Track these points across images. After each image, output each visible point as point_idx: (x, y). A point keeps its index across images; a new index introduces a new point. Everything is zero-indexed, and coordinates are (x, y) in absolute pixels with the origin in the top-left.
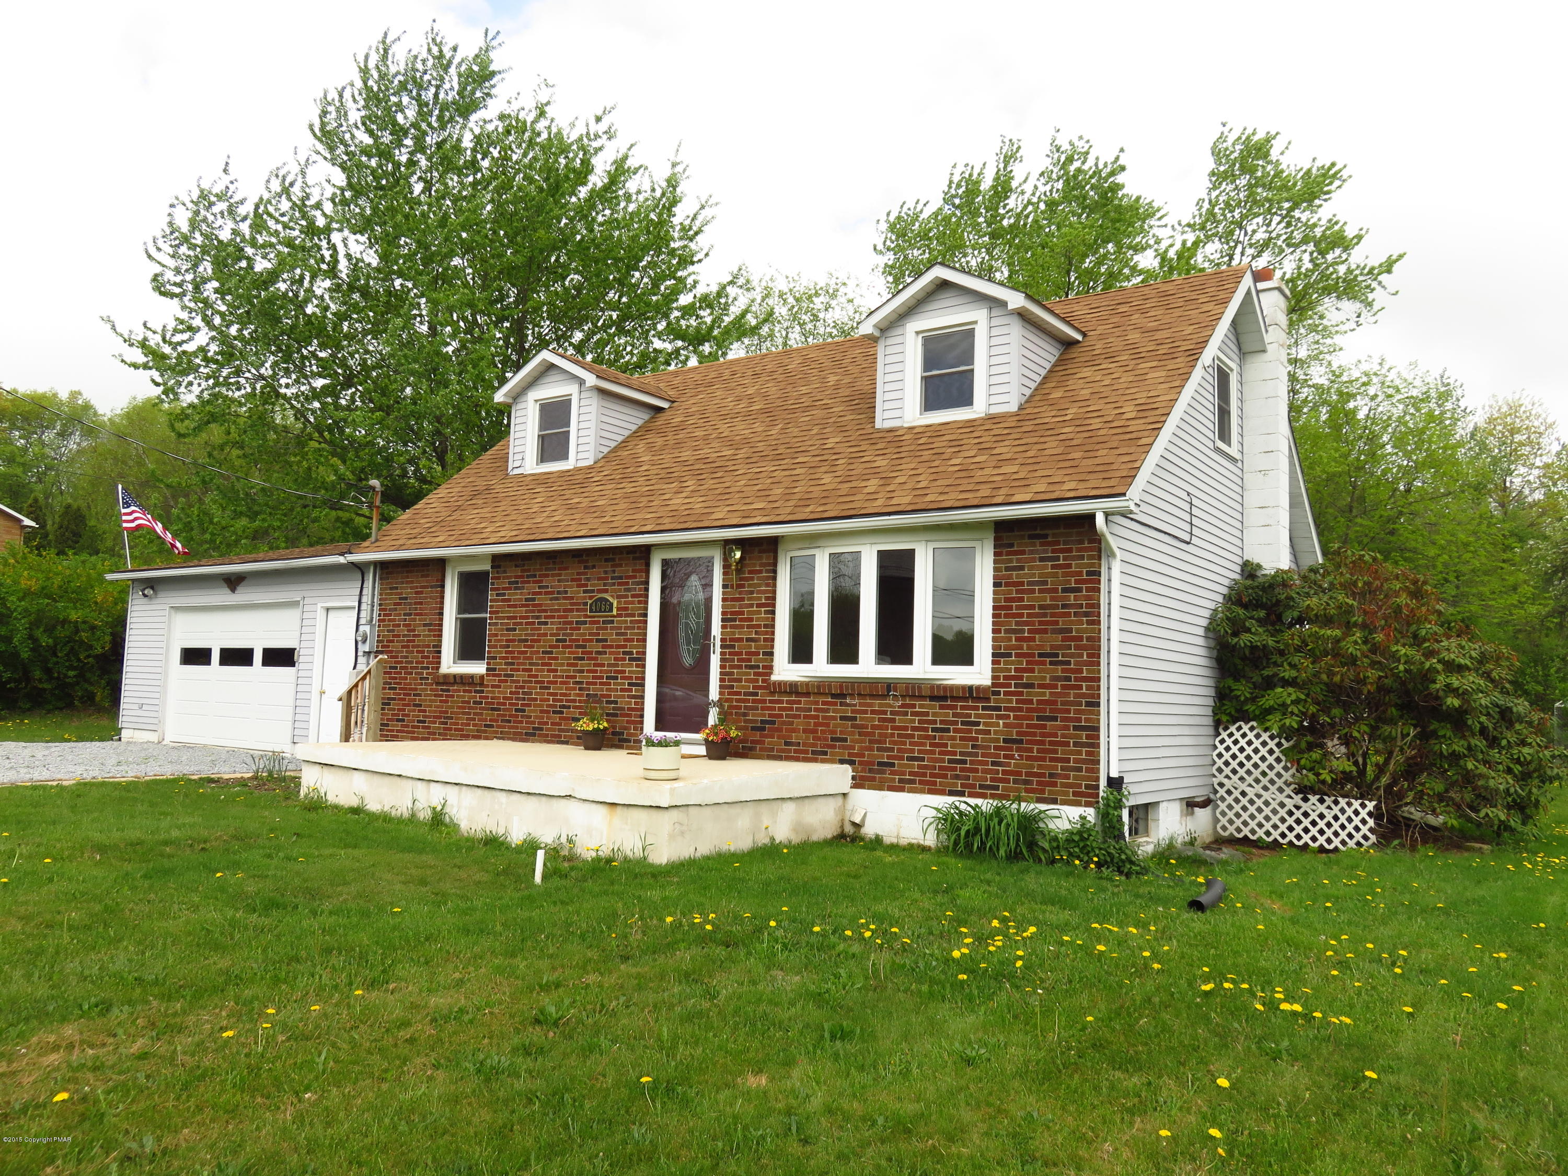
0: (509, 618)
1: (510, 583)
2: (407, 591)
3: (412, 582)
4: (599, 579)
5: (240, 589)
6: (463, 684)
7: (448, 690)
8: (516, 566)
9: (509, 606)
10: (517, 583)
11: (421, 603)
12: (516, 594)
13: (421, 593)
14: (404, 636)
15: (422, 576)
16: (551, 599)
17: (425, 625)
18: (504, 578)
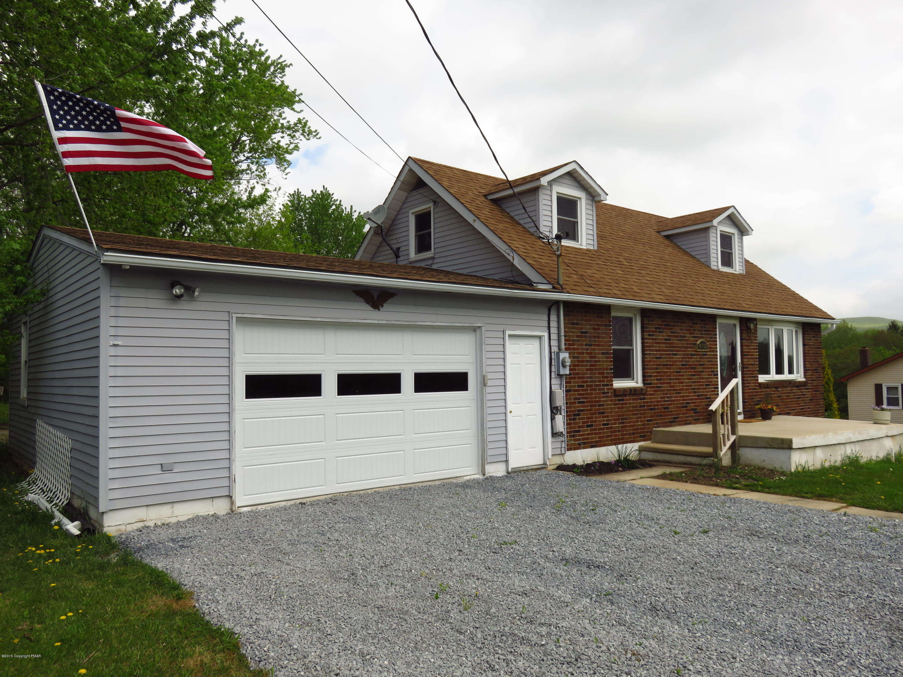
0: (657, 351)
1: (656, 328)
2: (587, 327)
3: (590, 321)
4: (699, 330)
5: (386, 307)
6: (634, 395)
7: (623, 400)
8: (659, 318)
9: (656, 343)
10: (659, 328)
11: (598, 337)
12: (660, 336)
13: (598, 329)
14: (587, 361)
15: (598, 317)
16: (678, 340)
17: (603, 354)
18: (652, 324)
